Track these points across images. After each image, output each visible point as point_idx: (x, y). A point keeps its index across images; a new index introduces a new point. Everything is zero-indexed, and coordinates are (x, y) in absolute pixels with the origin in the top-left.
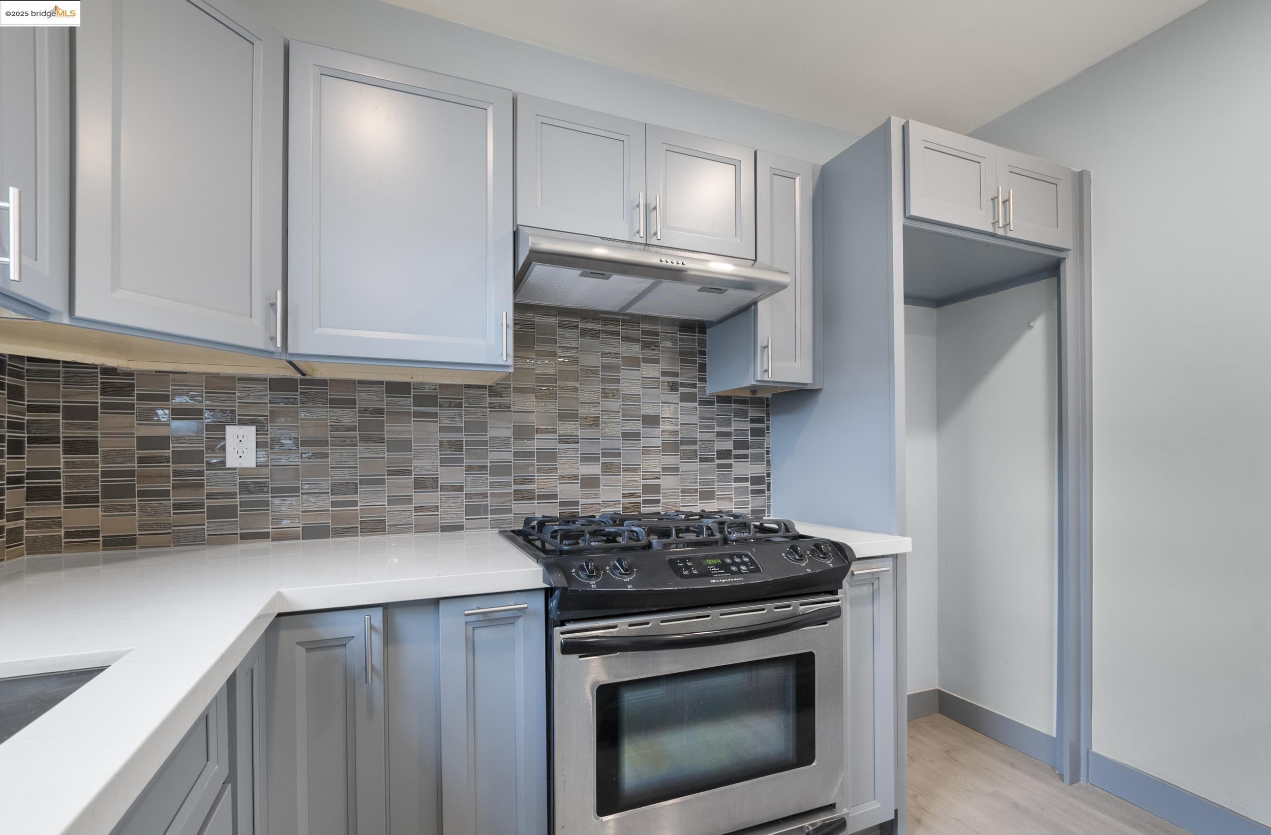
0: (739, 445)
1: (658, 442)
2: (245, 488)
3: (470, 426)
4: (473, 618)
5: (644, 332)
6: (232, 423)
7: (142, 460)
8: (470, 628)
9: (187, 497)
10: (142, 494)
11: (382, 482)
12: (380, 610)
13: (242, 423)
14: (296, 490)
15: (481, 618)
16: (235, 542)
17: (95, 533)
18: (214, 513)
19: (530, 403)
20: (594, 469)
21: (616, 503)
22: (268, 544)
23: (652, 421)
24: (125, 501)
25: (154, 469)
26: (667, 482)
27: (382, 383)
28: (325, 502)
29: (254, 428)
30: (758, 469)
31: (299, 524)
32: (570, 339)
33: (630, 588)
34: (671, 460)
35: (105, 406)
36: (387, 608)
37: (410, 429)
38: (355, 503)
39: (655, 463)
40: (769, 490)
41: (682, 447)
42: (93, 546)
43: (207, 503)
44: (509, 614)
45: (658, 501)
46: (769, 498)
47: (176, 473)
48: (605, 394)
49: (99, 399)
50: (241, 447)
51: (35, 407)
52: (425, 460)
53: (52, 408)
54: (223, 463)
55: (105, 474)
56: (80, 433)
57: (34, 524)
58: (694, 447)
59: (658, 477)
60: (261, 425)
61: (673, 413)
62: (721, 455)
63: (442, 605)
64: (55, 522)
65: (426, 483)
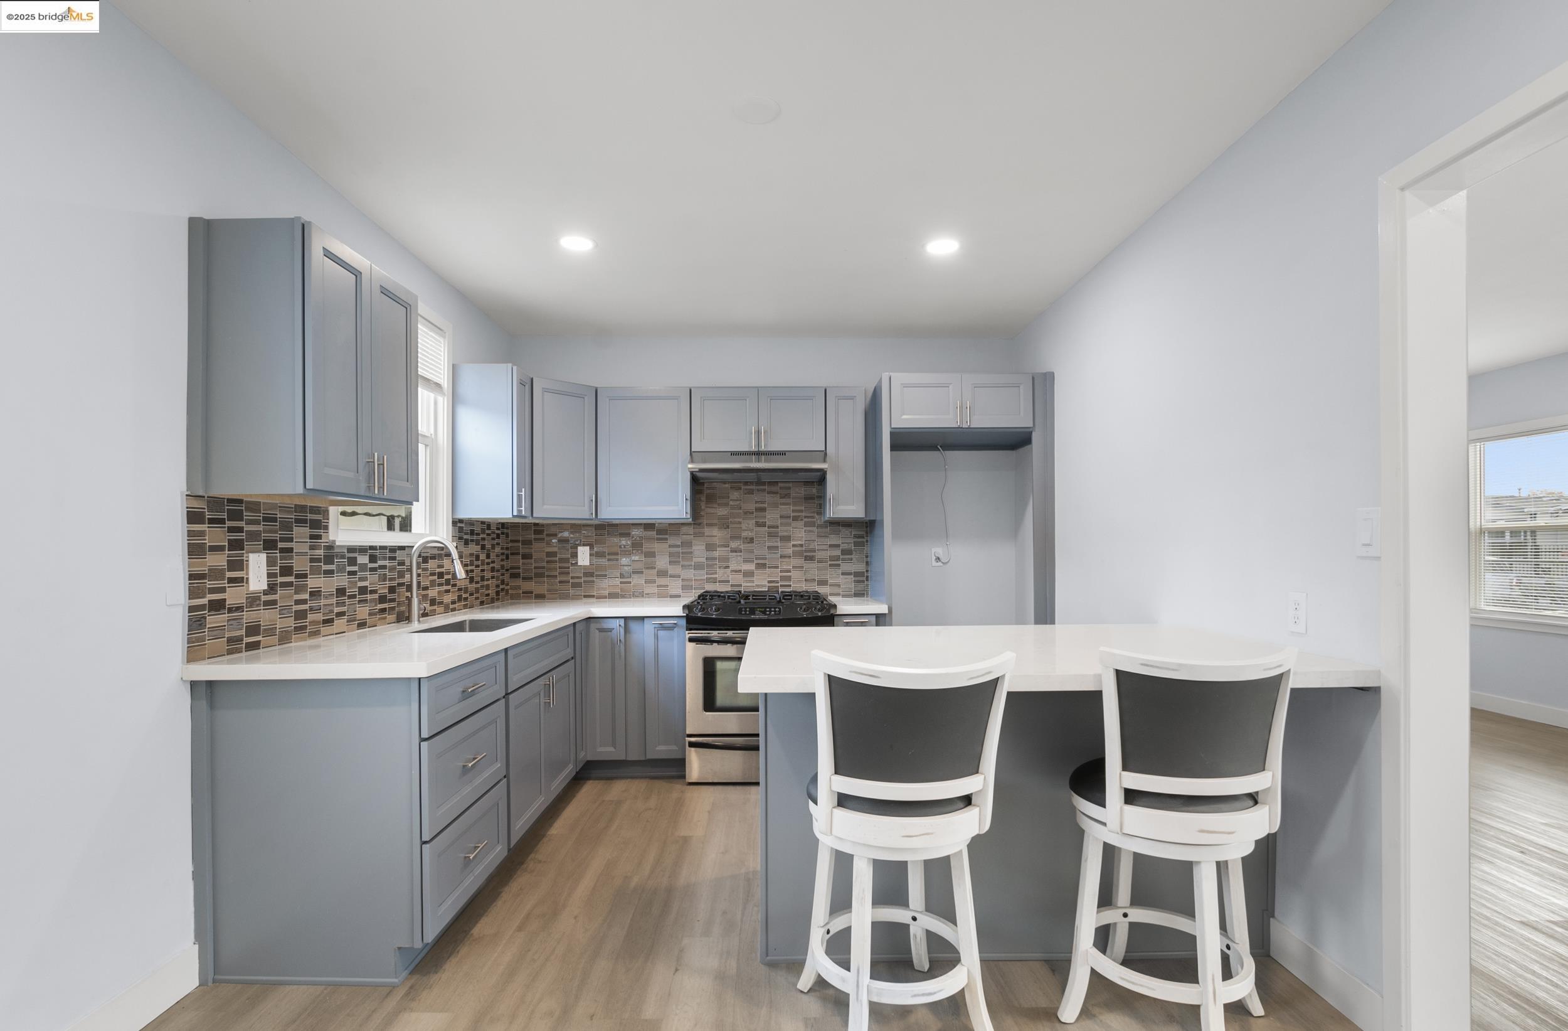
0: (844, 552)
1: (790, 551)
2: (586, 574)
3: (685, 544)
4: (657, 626)
5: (781, 488)
6: (580, 545)
7: (548, 562)
8: (656, 629)
9: (563, 578)
10: (548, 576)
11: (642, 572)
12: (623, 620)
13: (584, 545)
14: (606, 576)
15: (660, 626)
16: (582, 599)
17: (532, 593)
18: (575, 585)
19: (715, 531)
20: (751, 567)
21: (765, 586)
23: (786, 539)
24: (541, 579)
25: (553, 565)
26: (795, 574)
27: (642, 524)
28: (617, 581)
29: (588, 547)
30: (861, 567)
31: (606, 593)
32: (735, 495)
33: (714, 616)
34: (799, 561)
35: (535, 539)
36: (626, 618)
37: (657, 546)
38: (630, 583)
39: (787, 565)
40: (867, 580)
41: (805, 554)
42: (531, 598)
43: (571, 581)
44: (670, 625)
45: (790, 586)
46: (867, 585)
47: (560, 568)
48: (758, 525)
49: (533, 536)
50: (584, 556)
51: (512, 541)
52: (662, 562)
53: (518, 541)
54: (577, 563)
55: (535, 568)
56: (527, 551)
57: (512, 588)
58: (814, 554)
59: (790, 572)
60: (592, 548)
61: (800, 534)
62: (832, 558)
63: (645, 619)
64: (519, 587)
65: (663, 573)
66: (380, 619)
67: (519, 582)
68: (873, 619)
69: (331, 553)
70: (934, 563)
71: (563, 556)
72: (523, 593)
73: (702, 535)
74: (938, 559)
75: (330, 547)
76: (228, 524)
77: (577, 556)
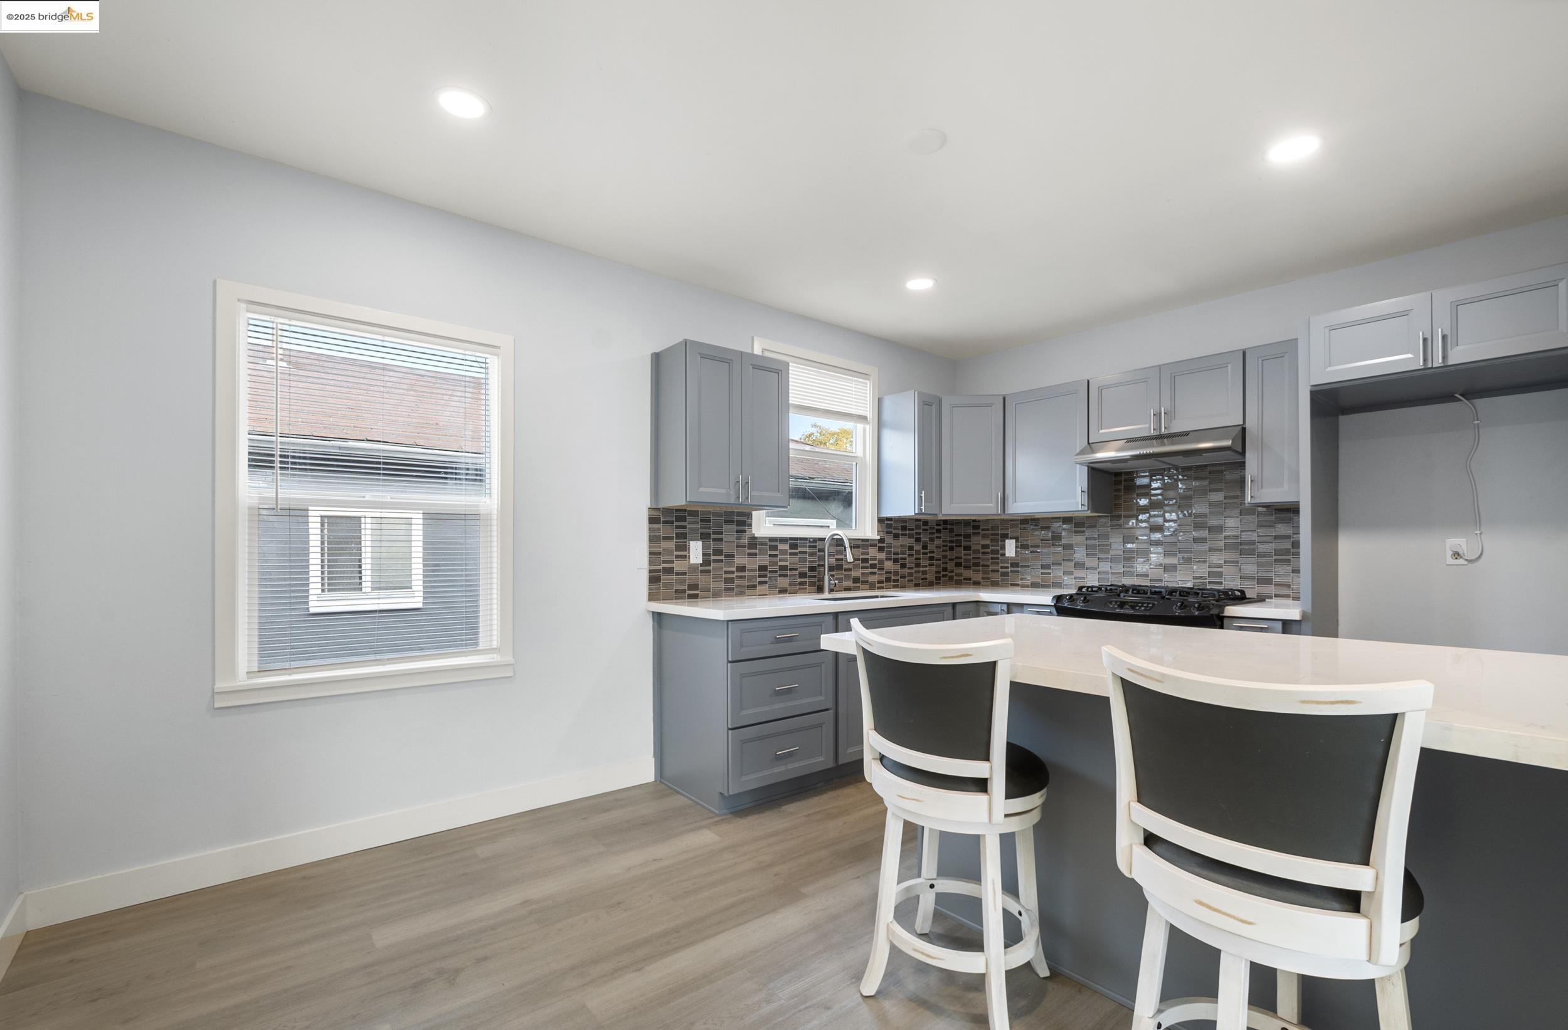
1: (1222, 544)
2: (1013, 565)
6: (1008, 539)
7: (983, 553)
9: (995, 568)
10: (983, 566)
11: (1060, 564)
13: (1011, 538)
14: (1028, 566)
17: (970, 579)
18: (1003, 575)
22: (1019, 588)
23: (1219, 529)
24: (977, 568)
25: (986, 556)
27: (1060, 518)
28: (1039, 572)
29: (1014, 540)
31: (1029, 583)
34: (1233, 556)
35: (974, 533)
37: (1077, 539)
39: (1217, 559)
41: (1240, 547)
42: (968, 584)
43: (1001, 570)
45: (1221, 583)
47: (992, 558)
49: (972, 531)
50: (1010, 548)
51: (956, 535)
52: (1080, 554)
53: (960, 535)
54: (1005, 554)
55: (973, 558)
56: (967, 543)
57: (957, 575)
58: (1252, 547)
59: (1222, 567)
60: (1017, 539)
61: (1232, 524)
62: (1278, 552)
63: (1025, 606)
64: (961, 575)
65: (1079, 565)
66: (800, 589)
67: (961, 570)
68: (1279, 625)
69: (754, 542)
70: (1451, 561)
71: (994, 548)
72: (964, 579)
73: (1120, 526)
74: (1457, 555)
75: (754, 538)
76: (675, 524)
77: (1005, 548)
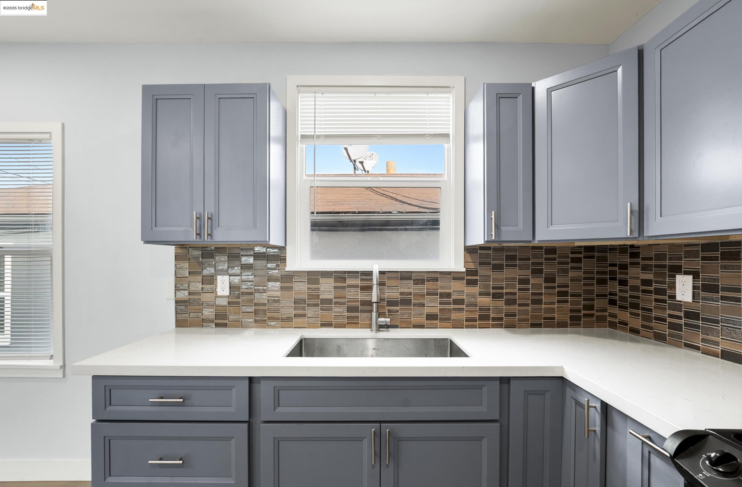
2: (688, 315)
6: (680, 273)
7: (644, 291)
9: (660, 314)
10: (643, 309)
13: (686, 273)
14: (717, 321)
18: (673, 327)
22: (698, 353)
24: (636, 311)
25: (646, 296)
29: (690, 277)
35: (631, 264)
42: (624, 330)
43: (669, 320)
47: (656, 300)
49: (629, 260)
50: (684, 288)
51: (611, 265)
53: (615, 265)
54: (675, 296)
55: (631, 297)
56: (623, 276)
57: (611, 315)
60: (696, 275)
64: (614, 316)
67: (615, 310)
69: (289, 275)
71: (659, 286)
72: (620, 323)
75: (289, 272)
77: (675, 288)
